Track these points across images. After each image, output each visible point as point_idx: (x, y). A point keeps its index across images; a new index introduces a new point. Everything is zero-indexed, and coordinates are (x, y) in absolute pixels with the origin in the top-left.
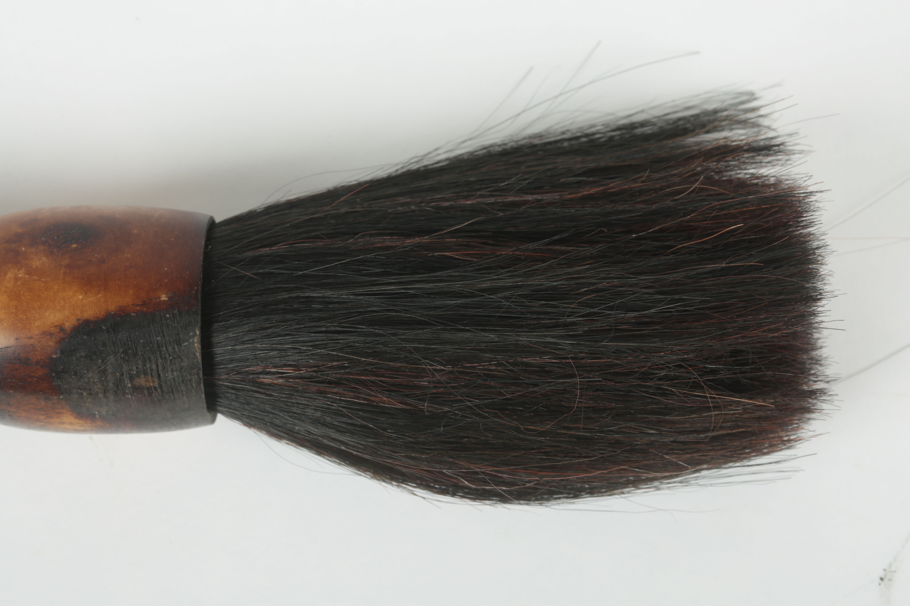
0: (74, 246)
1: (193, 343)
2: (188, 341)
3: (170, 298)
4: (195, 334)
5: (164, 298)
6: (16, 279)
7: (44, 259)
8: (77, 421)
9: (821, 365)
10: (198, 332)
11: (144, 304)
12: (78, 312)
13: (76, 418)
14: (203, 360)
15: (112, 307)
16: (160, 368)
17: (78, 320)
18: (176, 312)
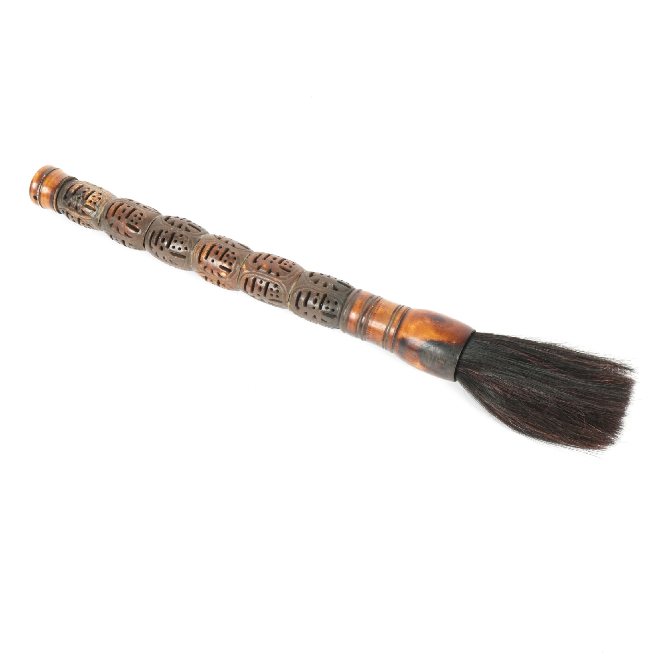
0: (438, 321)
1: (457, 356)
2: (456, 356)
3: (456, 343)
4: (458, 355)
5: (454, 342)
6: (420, 323)
7: (429, 321)
8: (420, 365)
9: (623, 424)
10: (459, 354)
11: (449, 342)
12: (432, 338)
13: (420, 364)
14: (457, 363)
15: (441, 340)
16: (446, 360)
17: (431, 339)
18: (456, 347)
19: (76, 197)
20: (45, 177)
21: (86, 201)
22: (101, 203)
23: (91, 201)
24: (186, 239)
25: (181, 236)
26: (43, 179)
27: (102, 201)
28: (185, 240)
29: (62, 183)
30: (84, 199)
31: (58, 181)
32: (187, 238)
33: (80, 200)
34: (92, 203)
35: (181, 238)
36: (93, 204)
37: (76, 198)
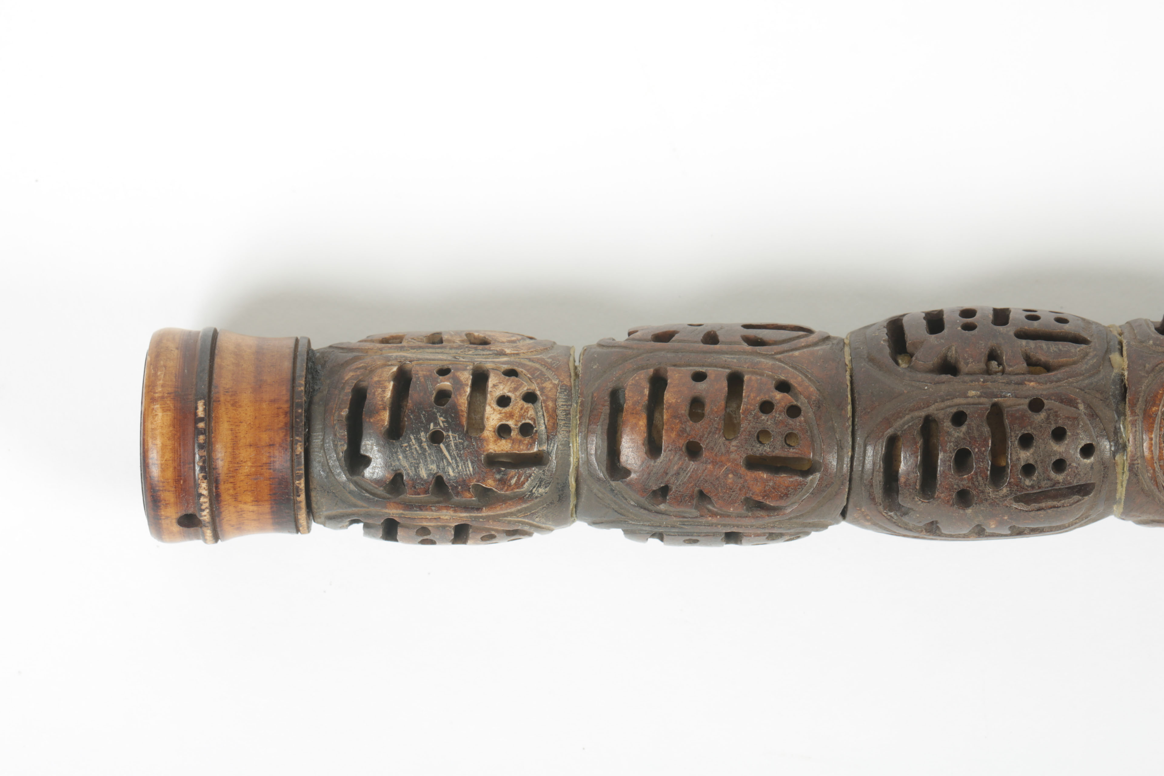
19: (419, 441)
20: (205, 410)
21: (481, 440)
22: (553, 415)
23: (503, 431)
24: (1065, 411)
25: (1036, 405)
26: (201, 425)
27: (550, 404)
28: (1068, 418)
29: (300, 406)
30: (466, 435)
31: (273, 401)
32: (1071, 403)
33: (448, 447)
34: (513, 434)
35: (1042, 415)
36: (519, 437)
37: (425, 445)
